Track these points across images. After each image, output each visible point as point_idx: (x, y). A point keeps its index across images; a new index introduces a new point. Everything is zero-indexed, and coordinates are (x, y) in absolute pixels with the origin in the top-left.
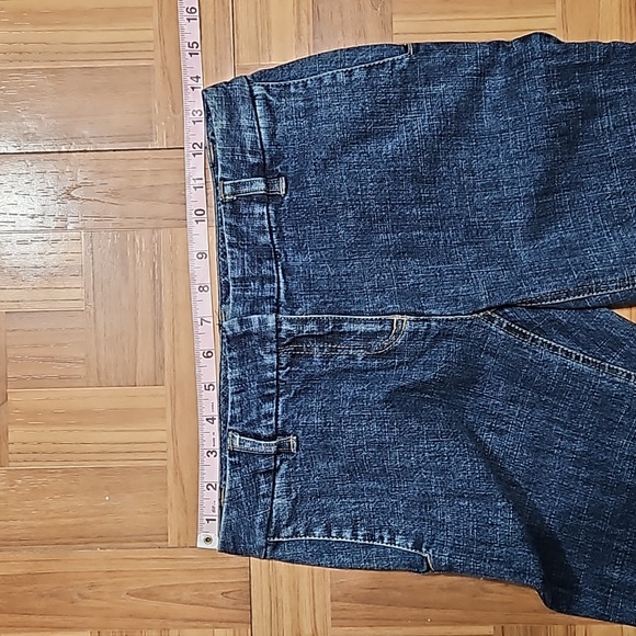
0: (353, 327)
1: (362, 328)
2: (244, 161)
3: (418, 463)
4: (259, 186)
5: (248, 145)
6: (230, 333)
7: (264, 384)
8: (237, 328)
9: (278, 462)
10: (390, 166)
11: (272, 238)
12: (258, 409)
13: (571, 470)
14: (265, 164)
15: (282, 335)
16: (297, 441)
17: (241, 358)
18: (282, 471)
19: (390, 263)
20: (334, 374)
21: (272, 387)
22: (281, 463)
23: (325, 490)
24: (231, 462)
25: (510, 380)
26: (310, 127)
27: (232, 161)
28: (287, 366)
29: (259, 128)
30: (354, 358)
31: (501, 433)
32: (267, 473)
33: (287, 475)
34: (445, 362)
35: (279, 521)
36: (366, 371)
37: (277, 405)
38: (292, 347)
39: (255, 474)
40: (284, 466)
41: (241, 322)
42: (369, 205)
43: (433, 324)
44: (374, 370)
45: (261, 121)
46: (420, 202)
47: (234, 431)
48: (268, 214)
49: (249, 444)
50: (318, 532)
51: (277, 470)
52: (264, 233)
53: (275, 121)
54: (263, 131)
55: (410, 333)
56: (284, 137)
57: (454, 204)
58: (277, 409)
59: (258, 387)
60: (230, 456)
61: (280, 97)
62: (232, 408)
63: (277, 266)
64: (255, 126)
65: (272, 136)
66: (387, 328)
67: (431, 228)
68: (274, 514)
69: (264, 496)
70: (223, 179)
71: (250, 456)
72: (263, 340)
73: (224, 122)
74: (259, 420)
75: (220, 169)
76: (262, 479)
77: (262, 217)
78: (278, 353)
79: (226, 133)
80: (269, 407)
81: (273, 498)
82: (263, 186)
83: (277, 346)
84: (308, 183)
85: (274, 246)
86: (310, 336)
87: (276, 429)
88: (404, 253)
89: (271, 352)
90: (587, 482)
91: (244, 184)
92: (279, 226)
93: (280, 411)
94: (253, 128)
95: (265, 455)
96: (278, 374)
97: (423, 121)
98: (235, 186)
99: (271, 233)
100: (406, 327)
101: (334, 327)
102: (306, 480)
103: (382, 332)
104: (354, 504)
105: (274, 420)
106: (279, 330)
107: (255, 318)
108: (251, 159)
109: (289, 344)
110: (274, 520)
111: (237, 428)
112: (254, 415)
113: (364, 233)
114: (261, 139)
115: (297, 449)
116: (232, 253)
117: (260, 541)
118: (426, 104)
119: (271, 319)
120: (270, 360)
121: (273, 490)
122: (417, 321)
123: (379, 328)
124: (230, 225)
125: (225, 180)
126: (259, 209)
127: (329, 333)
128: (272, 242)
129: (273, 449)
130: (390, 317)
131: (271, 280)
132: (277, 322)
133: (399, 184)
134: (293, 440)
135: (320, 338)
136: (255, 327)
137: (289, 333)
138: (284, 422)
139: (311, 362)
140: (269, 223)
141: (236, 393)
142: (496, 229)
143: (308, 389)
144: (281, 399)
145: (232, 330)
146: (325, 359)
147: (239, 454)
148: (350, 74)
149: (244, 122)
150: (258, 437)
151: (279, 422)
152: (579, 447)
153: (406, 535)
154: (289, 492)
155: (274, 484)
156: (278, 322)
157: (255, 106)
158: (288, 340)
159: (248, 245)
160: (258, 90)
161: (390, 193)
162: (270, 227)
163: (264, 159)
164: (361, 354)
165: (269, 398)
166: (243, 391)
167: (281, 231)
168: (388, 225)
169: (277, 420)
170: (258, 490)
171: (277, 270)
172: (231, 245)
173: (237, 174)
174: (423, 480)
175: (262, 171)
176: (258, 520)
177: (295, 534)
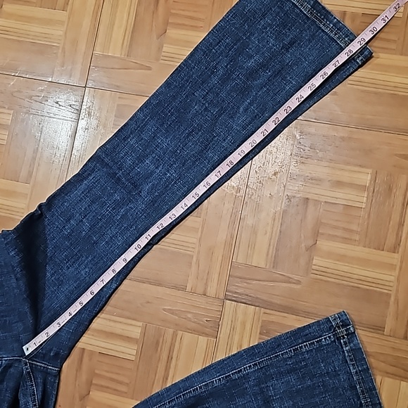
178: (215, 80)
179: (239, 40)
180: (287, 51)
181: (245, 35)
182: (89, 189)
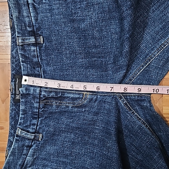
0: (68, 95)
1: (72, 96)
2: (26, 30)
3: (85, 153)
4: (32, 40)
5: (27, 23)
6: (22, 93)
7: (33, 113)
8: (24, 92)
9: (33, 143)
10: (83, 33)
11: (38, 59)
12: (30, 121)
14: (34, 31)
15: (42, 96)
16: (42, 137)
17: (26, 102)
18: (33, 147)
19: (83, 71)
20: (60, 112)
21: (36, 115)
22: (34, 144)
23: (46, 158)
24: (16, 139)
26: (51, 17)
27: (21, 30)
28: (43, 108)
29: (31, 17)
30: (68, 107)
32: (28, 146)
33: (35, 149)
34: (102, 113)
35: (27, 165)
36: (72, 112)
37: (38, 121)
38: (45, 101)
39: (23, 145)
40: (35, 146)
41: (26, 90)
42: (75, 48)
43: (99, 96)
44: (75, 112)
45: (32, 14)
46: (96, 47)
47: (19, 128)
48: (37, 50)
49: (24, 134)
51: (31, 146)
52: (35, 57)
53: (37, 14)
54: (33, 18)
55: (89, 99)
56: (41, 20)
57: (109, 47)
58: (38, 123)
59: (31, 114)
60: (16, 137)
61: (39, 4)
62: (20, 119)
63: (41, 70)
65: (36, 20)
66: (81, 96)
67: (100, 57)
68: (26, 162)
69: (24, 155)
70: (18, 37)
71: (24, 138)
72: (34, 98)
73: (17, 14)
74: (30, 125)
75: (16, 32)
76: (25, 148)
77: (34, 51)
78: (39, 103)
79: (18, 18)
80: (35, 121)
81: (27, 156)
82: (34, 40)
83: (39, 100)
84: (52, 39)
85: (39, 62)
86: (52, 97)
87: (36, 130)
88: (89, 67)
89: (37, 102)
91: (27, 39)
92: (41, 55)
93: (39, 124)
94: (29, 17)
95: (29, 139)
96: (39, 111)
97: (95, 14)
98: (23, 40)
99: (38, 57)
100: (88, 97)
101: (62, 95)
102: (41, 152)
103: (79, 98)
104: (56, 166)
105: (36, 127)
106: (40, 94)
107: (32, 88)
108: (28, 29)
109: (44, 100)
110: (25, 164)
111: (21, 127)
112: (28, 123)
113: (73, 59)
114: (32, 21)
115: (41, 140)
116: (23, 65)
119: (38, 89)
120: (36, 105)
121: (28, 153)
122: (93, 95)
123: (78, 96)
124: (21, 54)
125: (19, 37)
126: (33, 48)
127: (59, 97)
128: (39, 61)
129: (33, 137)
130: (83, 93)
132: (40, 91)
133: (87, 40)
134: (41, 136)
135: (56, 98)
136: (32, 92)
137: (44, 96)
138: (40, 128)
139: (52, 107)
140: (37, 53)
141: (22, 114)
143: (50, 116)
144: (40, 119)
145: (23, 92)
146: (58, 107)
147: (20, 136)
149: (25, 14)
150: (28, 132)
151: (38, 128)
154: (33, 155)
155: (29, 151)
157: (29, 8)
158: (44, 98)
159: (29, 61)
161: (83, 43)
162: (37, 55)
163: (34, 29)
164: (71, 106)
165: (35, 118)
166: (26, 114)
167: (41, 57)
169: (37, 127)
170: (23, 152)
171: (41, 72)
172: (22, 62)
173: (23, 35)
174: (84, 160)
175: (33, 34)
176: (19, 163)
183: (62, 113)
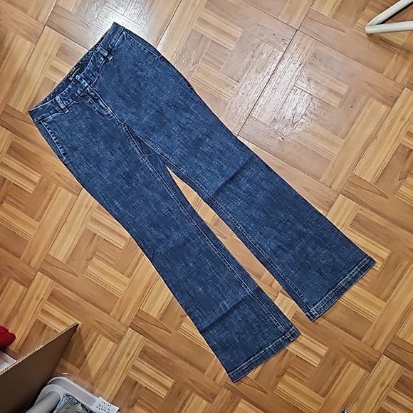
0: (100, 102)
1: (101, 104)
2: (108, 45)
4: (106, 54)
5: (112, 42)
7: (74, 96)
9: (60, 111)
12: (68, 98)
13: (122, 174)
15: (86, 90)
18: (58, 114)
20: (89, 108)
25: (122, 144)
27: (106, 43)
28: (81, 96)
31: (113, 155)
32: (55, 110)
39: (54, 108)
40: (60, 113)
41: (80, 79)
45: (119, 40)
46: (135, 90)
47: (59, 96)
48: (103, 61)
50: (50, 131)
51: (58, 112)
52: (99, 65)
53: (122, 43)
54: (117, 43)
55: (109, 114)
58: (72, 102)
59: (72, 94)
61: (128, 39)
62: (64, 92)
64: (117, 41)
65: (118, 45)
66: (106, 109)
69: (50, 113)
72: (81, 87)
74: (66, 100)
75: (102, 42)
76: (53, 110)
77: (101, 60)
80: (71, 100)
83: (83, 91)
86: (91, 95)
87: (68, 106)
89: (81, 91)
90: (124, 179)
91: (103, 50)
92: (103, 66)
95: (59, 107)
96: (78, 96)
98: (101, 49)
100: (109, 112)
101: (97, 98)
102: (60, 120)
106: (86, 88)
107: (84, 81)
108: (110, 46)
109: (85, 93)
110: (46, 119)
111: (61, 97)
112: (66, 98)
114: (115, 44)
115: (66, 114)
116: (90, 63)
117: (39, 118)
118: (155, 71)
119: (87, 84)
120: (79, 92)
121: (52, 114)
122: (112, 113)
123: (104, 107)
125: (101, 46)
126: (102, 58)
127: (95, 99)
129: (63, 108)
130: (108, 107)
131: (94, 77)
134: (68, 111)
135: (93, 98)
136: (82, 83)
139: (87, 101)
140: (102, 63)
141: (67, 90)
142: (146, 110)
143: (81, 105)
144: (74, 101)
146: (90, 103)
148: (145, 49)
149: (115, 37)
152: (127, 170)
153: (64, 150)
154: (54, 118)
155: (54, 114)
156: (87, 86)
157: (120, 36)
159: (95, 64)
160: (124, 33)
163: (112, 49)
164: (97, 109)
165: (72, 99)
166: (70, 92)
167: (102, 68)
168: (124, 88)
169: (69, 104)
170: (50, 111)
173: (104, 47)
175: (110, 53)
176: (43, 115)
177: (46, 126)
178: (300, 227)
179: (325, 241)
180: (317, 271)
181: (329, 245)
182: (228, 148)
183: (89, 109)
